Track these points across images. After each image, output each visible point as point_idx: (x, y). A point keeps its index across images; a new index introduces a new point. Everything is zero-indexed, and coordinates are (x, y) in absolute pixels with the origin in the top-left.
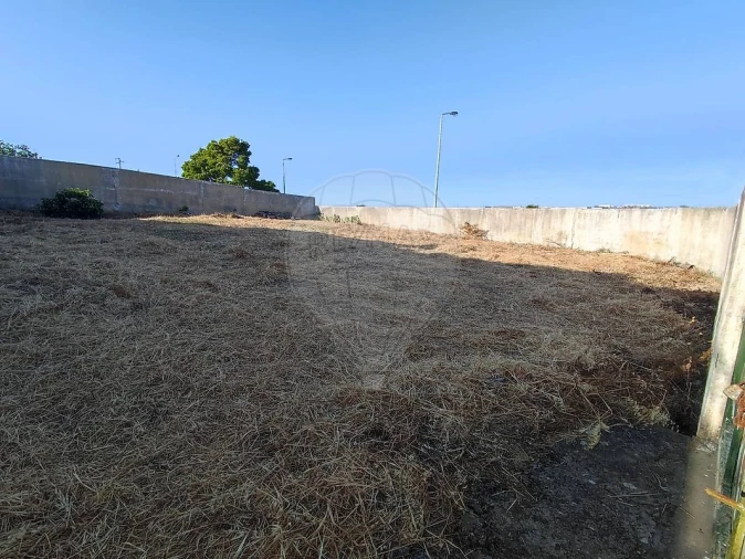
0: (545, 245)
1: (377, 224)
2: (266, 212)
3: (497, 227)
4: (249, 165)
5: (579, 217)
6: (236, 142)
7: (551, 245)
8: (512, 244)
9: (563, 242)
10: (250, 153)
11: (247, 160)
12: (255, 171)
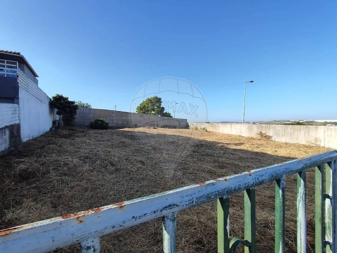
0: (307, 144)
1: (215, 131)
3: (277, 134)
5: (328, 130)
6: (156, 98)
7: (311, 145)
8: (286, 144)
9: (318, 143)
11: (160, 105)
12: (163, 109)
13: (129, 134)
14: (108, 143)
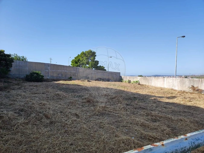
1: (147, 84)
2: (101, 79)
4: (95, 60)
6: (91, 52)
10: (96, 56)
11: (95, 58)
12: (97, 62)
13: (64, 86)
14: (43, 95)
